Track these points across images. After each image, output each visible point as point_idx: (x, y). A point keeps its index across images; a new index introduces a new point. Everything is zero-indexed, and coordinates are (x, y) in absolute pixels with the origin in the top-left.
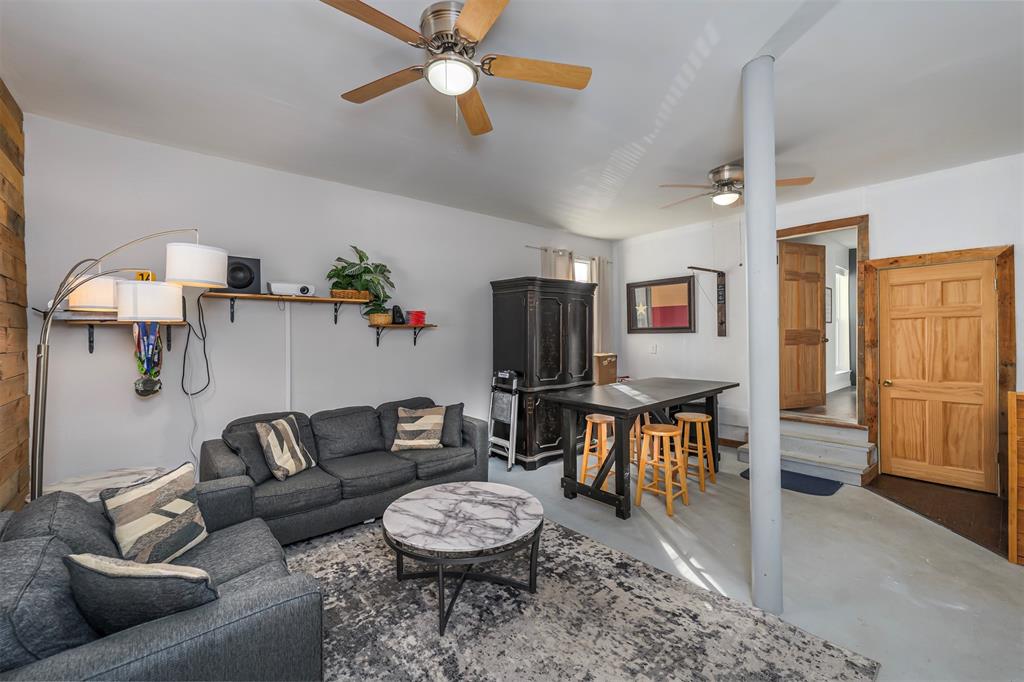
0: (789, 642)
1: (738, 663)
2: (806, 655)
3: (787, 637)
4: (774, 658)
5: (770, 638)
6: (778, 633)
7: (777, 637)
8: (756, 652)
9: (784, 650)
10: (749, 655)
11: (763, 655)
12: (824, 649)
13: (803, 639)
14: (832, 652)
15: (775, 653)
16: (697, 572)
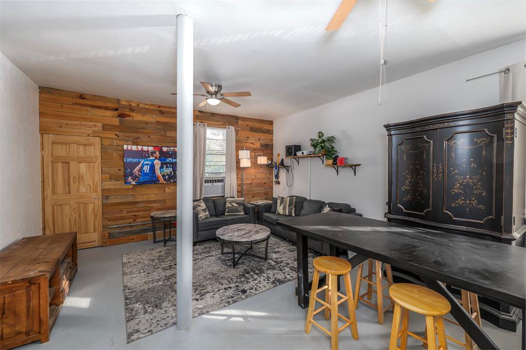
0: (163, 319)
1: (169, 301)
2: (154, 321)
3: (165, 320)
4: (163, 312)
5: (170, 315)
6: (169, 318)
7: (168, 317)
8: (168, 307)
9: (162, 316)
10: (170, 305)
11: (166, 309)
12: (151, 329)
13: (160, 325)
14: (147, 331)
15: (164, 312)
16: (230, 316)
